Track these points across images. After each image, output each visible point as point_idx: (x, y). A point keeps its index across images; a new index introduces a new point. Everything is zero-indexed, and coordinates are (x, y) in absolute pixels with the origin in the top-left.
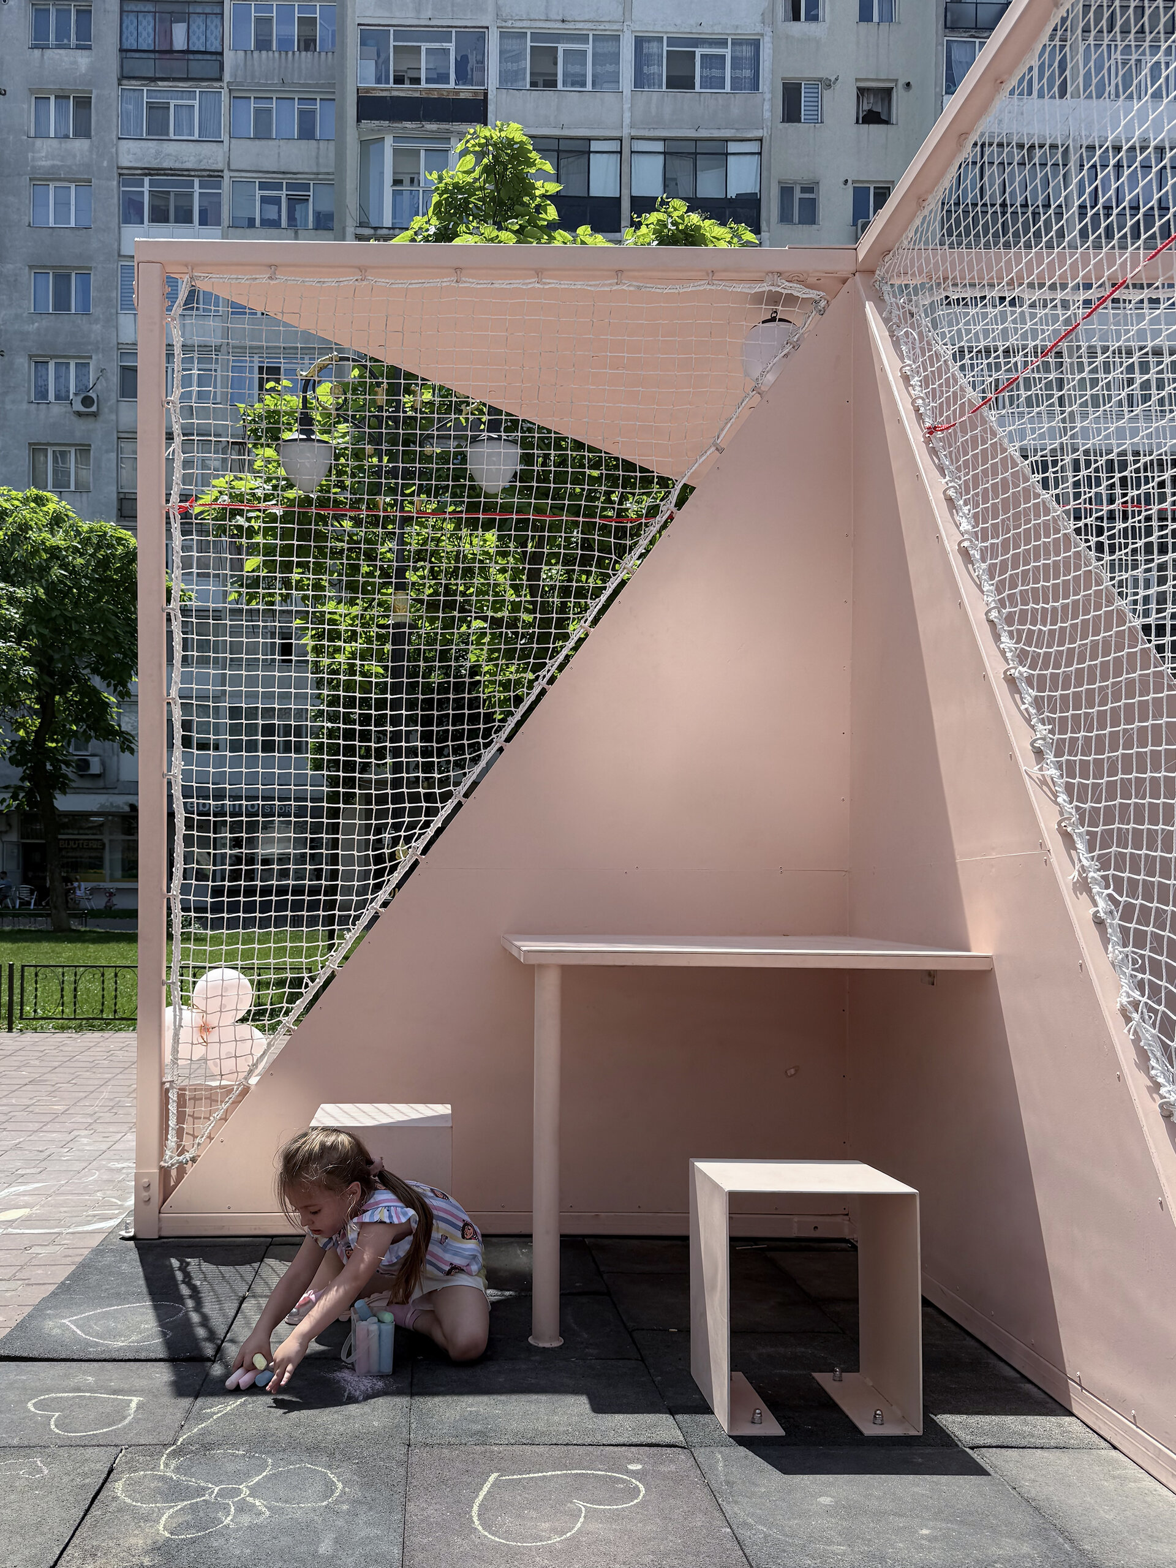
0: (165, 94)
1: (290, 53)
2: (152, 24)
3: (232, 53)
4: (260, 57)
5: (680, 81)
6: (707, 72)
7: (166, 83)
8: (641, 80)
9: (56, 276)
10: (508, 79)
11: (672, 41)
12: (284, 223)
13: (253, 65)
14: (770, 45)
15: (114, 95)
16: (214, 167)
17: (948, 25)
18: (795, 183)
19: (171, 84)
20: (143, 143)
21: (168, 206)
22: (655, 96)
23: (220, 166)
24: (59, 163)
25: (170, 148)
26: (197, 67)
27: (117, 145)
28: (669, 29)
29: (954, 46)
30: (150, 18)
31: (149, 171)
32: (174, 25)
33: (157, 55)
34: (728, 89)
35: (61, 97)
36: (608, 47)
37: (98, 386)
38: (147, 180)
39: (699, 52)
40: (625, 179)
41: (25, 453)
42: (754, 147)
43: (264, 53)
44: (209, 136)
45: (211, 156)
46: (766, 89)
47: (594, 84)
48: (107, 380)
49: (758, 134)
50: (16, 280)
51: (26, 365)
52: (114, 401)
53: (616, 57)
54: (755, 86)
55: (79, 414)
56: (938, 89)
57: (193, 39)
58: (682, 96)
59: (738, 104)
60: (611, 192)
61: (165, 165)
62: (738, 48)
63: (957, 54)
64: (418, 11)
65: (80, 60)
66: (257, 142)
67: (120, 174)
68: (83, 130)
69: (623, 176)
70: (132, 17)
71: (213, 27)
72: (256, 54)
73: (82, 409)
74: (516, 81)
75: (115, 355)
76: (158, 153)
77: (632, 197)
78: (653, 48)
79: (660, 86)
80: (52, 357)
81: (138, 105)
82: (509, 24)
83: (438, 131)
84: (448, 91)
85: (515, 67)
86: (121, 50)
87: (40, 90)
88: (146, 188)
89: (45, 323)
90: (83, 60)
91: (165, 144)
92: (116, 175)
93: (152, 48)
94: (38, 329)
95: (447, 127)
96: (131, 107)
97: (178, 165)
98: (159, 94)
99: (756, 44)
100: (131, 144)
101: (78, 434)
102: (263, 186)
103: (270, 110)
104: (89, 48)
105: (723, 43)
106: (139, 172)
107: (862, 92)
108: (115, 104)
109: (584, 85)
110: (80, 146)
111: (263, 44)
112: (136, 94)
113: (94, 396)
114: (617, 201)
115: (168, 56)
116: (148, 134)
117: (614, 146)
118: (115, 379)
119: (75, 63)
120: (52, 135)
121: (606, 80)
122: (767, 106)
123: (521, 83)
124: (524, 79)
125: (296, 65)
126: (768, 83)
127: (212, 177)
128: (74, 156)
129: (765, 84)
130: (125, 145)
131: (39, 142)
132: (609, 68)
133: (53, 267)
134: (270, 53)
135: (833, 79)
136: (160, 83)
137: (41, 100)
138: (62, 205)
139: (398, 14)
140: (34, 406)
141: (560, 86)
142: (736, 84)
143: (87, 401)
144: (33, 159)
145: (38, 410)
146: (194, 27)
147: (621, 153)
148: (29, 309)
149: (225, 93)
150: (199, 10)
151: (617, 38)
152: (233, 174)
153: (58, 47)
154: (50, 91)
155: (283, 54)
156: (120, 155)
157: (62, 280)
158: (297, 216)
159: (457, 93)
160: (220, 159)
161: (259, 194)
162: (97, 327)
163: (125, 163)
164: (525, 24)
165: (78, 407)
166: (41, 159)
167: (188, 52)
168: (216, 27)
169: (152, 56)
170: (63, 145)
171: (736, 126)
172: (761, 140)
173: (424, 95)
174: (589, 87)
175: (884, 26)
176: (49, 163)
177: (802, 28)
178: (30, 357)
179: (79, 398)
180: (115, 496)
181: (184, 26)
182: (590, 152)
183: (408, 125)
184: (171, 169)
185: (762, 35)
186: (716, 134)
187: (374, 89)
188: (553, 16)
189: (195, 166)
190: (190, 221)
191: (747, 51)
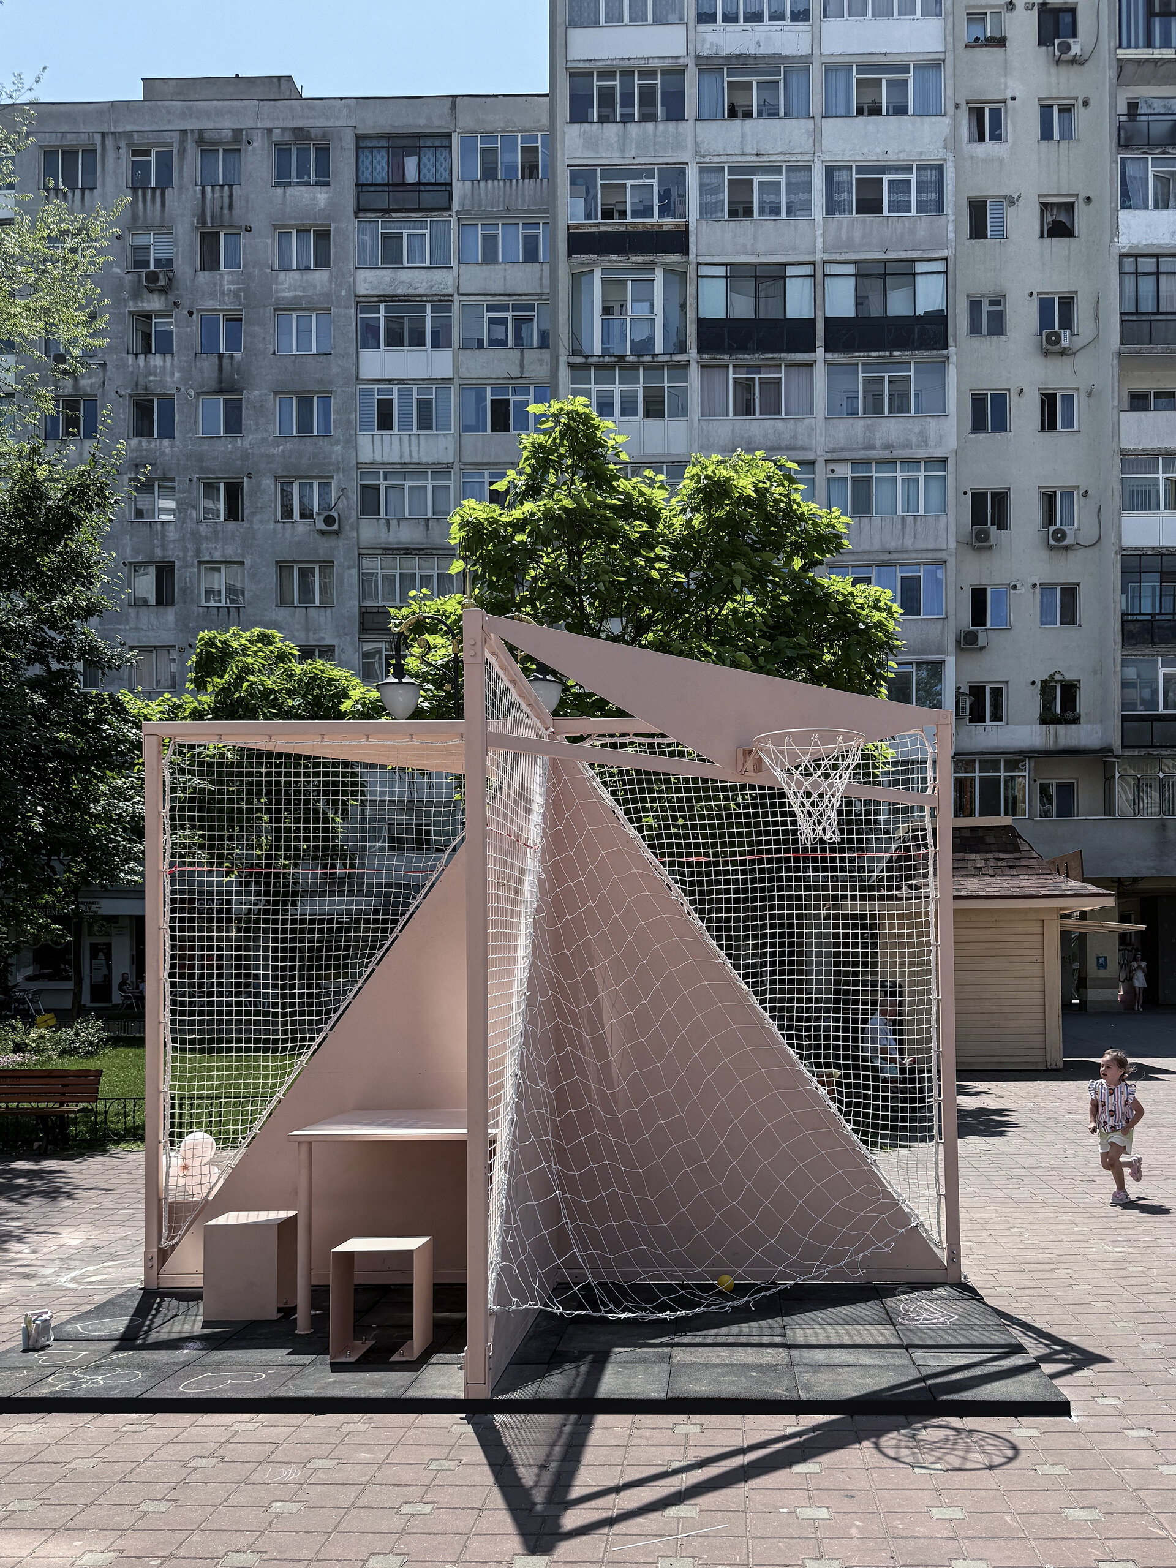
0: (398, 225)
1: (514, 181)
2: (385, 159)
3: (460, 184)
4: (486, 186)
5: (869, 206)
6: (894, 197)
7: (399, 215)
8: (832, 207)
9: (299, 400)
10: (707, 211)
11: (860, 169)
12: (511, 342)
13: (480, 194)
14: (953, 169)
15: (350, 228)
16: (445, 292)
17: (1122, 143)
18: (983, 296)
19: (404, 215)
20: (378, 272)
21: (403, 328)
22: (845, 222)
23: (450, 291)
24: (301, 294)
25: (404, 276)
26: (427, 199)
27: (354, 275)
28: (857, 158)
29: (1128, 163)
30: (384, 153)
31: (384, 298)
32: (406, 159)
33: (391, 189)
34: (914, 212)
35: (303, 231)
36: (800, 177)
37: (340, 505)
38: (382, 306)
39: (886, 178)
40: (819, 302)
41: (273, 570)
42: (940, 266)
43: (490, 182)
44: (440, 262)
45: (442, 281)
46: (950, 212)
47: (788, 213)
48: (347, 498)
49: (944, 253)
50: (262, 406)
51: (272, 486)
52: (354, 519)
53: (807, 186)
54: (940, 209)
55: (322, 533)
56: (1113, 205)
57: (424, 171)
58: (870, 220)
59: (924, 226)
60: (806, 313)
61: (399, 292)
62: (922, 172)
63: (1132, 170)
64: (623, 150)
65: (319, 196)
66: (485, 267)
67: (358, 302)
68: (323, 261)
69: (818, 297)
70: (367, 152)
71: (442, 159)
72: (482, 184)
73: (325, 528)
74: (716, 212)
75: (354, 475)
76: (392, 281)
77: (825, 318)
78: (843, 176)
79: (850, 212)
80: (296, 478)
81: (374, 238)
82: (707, 159)
83: (644, 262)
84: (652, 224)
85: (714, 199)
86: (357, 185)
87: (283, 226)
88: (382, 314)
89: (289, 446)
90: (321, 196)
91: (400, 272)
92: (353, 304)
93: (386, 182)
94: (283, 451)
95: (651, 258)
96: (367, 238)
97: (411, 291)
98: (393, 225)
99: (940, 168)
100: (368, 274)
101: (321, 551)
102: (491, 308)
103: (496, 236)
104: (327, 184)
105: (908, 169)
106: (375, 299)
107: (1045, 207)
108: (351, 236)
109: (778, 213)
110: (320, 277)
111: (489, 173)
112: (372, 225)
113: (336, 515)
114: (812, 322)
115: (400, 189)
116: (383, 262)
117: (807, 270)
118: (354, 497)
119: (315, 198)
120: (294, 267)
121: (799, 208)
122: (951, 227)
123: (720, 214)
124: (723, 210)
125: (520, 192)
126: (951, 205)
127: (443, 302)
128: (315, 287)
129: (948, 208)
130: (361, 274)
131: (282, 275)
132: (802, 196)
133: (296, 393)
134: (496, 182)
135: (1016, 197)
136: (393, 215)
137: (284, 235)
138: (304, 333)
139: (604, 155)
140: (280, 525)
141: (756, 216)
142: (922, 207)
143: (329, 520)
144: (277, 291)
145: (284, 529)
146: (424, 159)
147: (814, 276)
148: (274, 433)
149: (453, 221)
150: (429, 143)
151: (808, 169)
152: (462, 298)
153: (300, 184)
154: (292, 226)
155: (508, 182)
156: (357, 284)
157: (305, 404)
158: (524, 335)
159: (661, 226)
160: (450, 284)
161: (487, 315)
162: (338, 448)
163: (363, 292)
164: (723, 158)
165: (321, 525)
166: (284, 290)
167: (419, 184)
168: (445, 159)
169: (386, 189)
170: (305, 277)
171: (923, 247)
172: (946, 259)
173: (630, 229)
174: (783, 215)
175: (1064, 144)
176: (291, 294)
177: (987, 148)
178: (276, 478)
179: (322, 517)
180: (357, 610)
181: (416, 158)
182: (785, 277)
183: (615, 257)
184: (404, 296)
185: (945, 160)
186: (903, 255)
187: (583, 225)
188: (748, 150)
189: (427, 292)
190: (422, 343)
191: (931, 176)
